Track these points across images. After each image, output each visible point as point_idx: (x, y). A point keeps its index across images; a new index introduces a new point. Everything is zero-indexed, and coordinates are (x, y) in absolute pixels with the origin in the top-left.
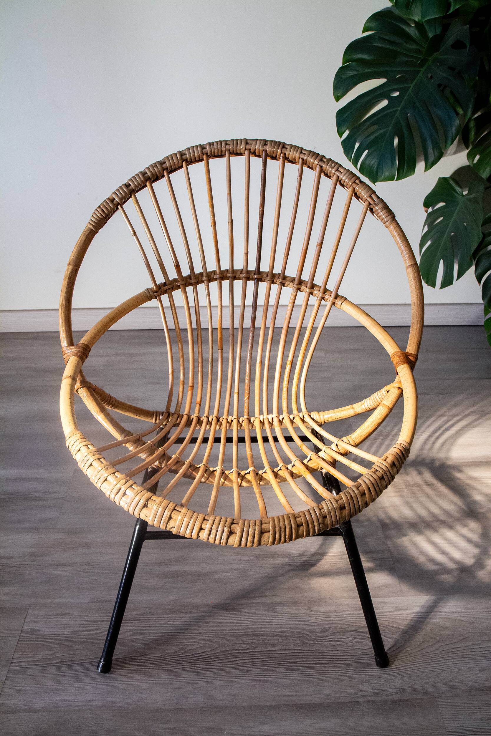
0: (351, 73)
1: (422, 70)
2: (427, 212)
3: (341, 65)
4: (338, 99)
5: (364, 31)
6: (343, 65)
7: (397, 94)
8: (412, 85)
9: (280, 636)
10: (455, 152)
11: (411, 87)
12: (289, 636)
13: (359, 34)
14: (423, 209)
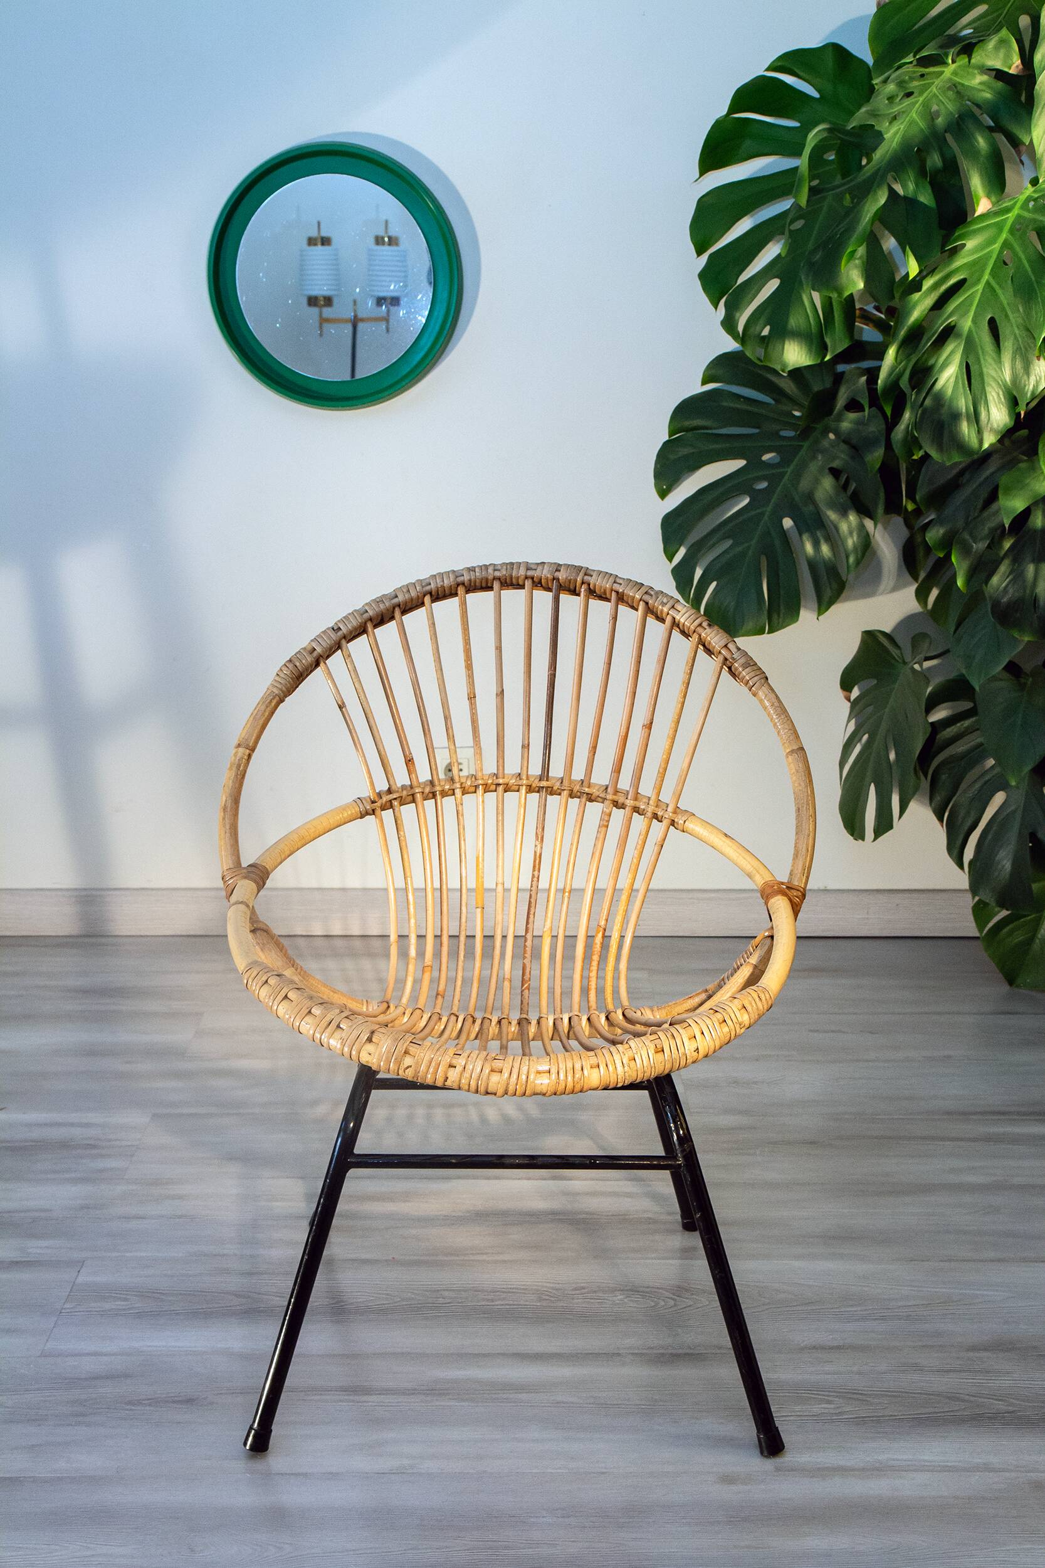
0: (685, 451)
1: (806, 444)
2: (849, 700)
3: (667, 438)
4: (663, 494)
5: (704, 383)
6: (670, 436)
7: (763, 485)
8: (789, 470)
9: (503, 1292)
10: (895, 589)
11: (788, 473)
12: (518, 1293)
13: (695, 387)
14: (840, 694)
